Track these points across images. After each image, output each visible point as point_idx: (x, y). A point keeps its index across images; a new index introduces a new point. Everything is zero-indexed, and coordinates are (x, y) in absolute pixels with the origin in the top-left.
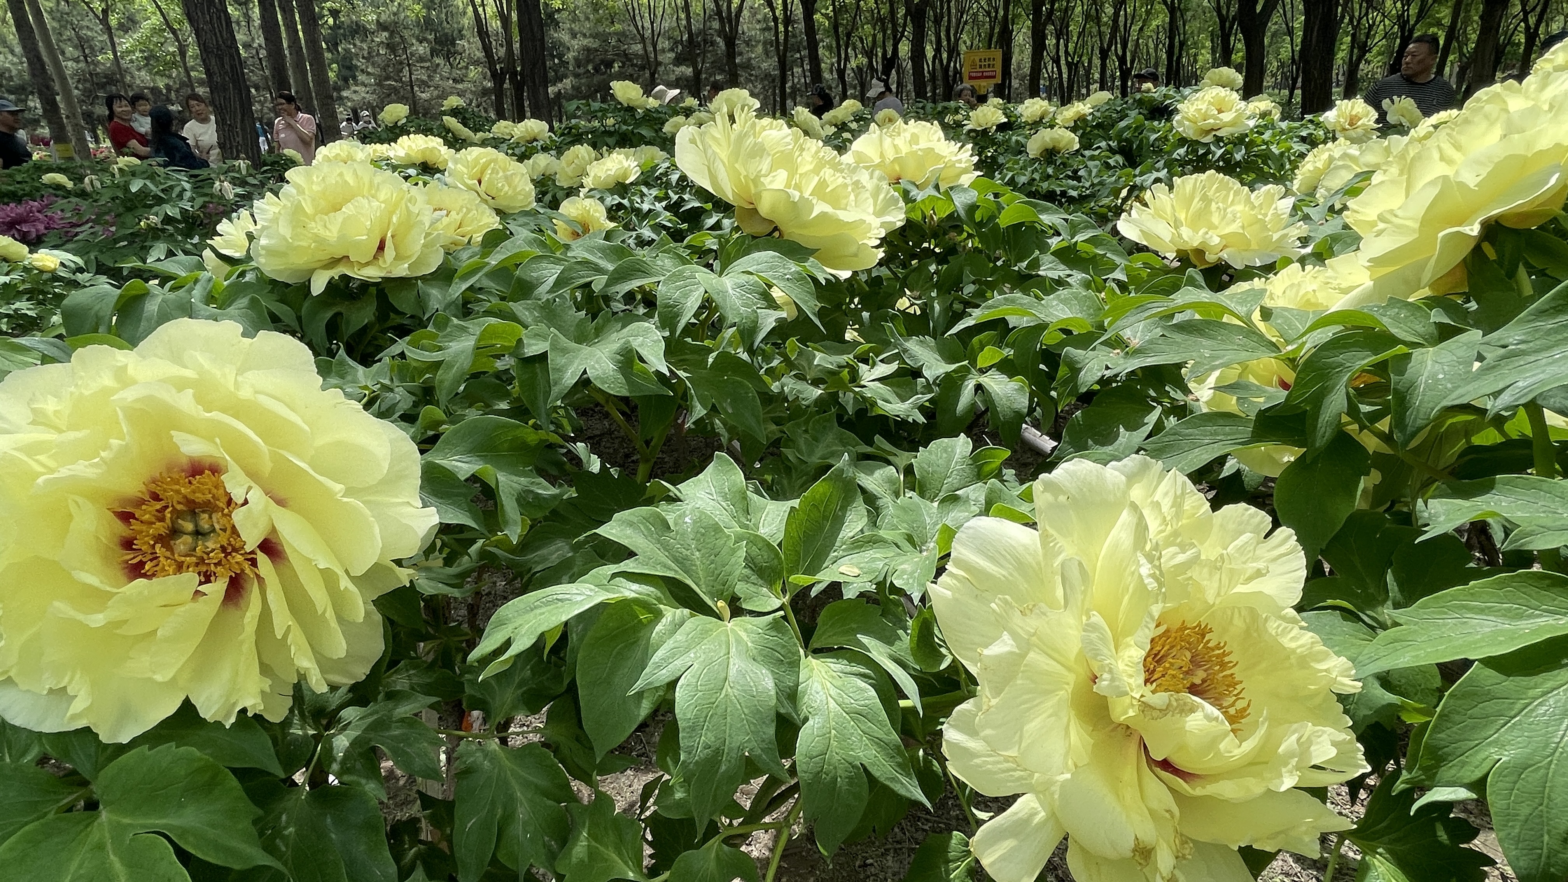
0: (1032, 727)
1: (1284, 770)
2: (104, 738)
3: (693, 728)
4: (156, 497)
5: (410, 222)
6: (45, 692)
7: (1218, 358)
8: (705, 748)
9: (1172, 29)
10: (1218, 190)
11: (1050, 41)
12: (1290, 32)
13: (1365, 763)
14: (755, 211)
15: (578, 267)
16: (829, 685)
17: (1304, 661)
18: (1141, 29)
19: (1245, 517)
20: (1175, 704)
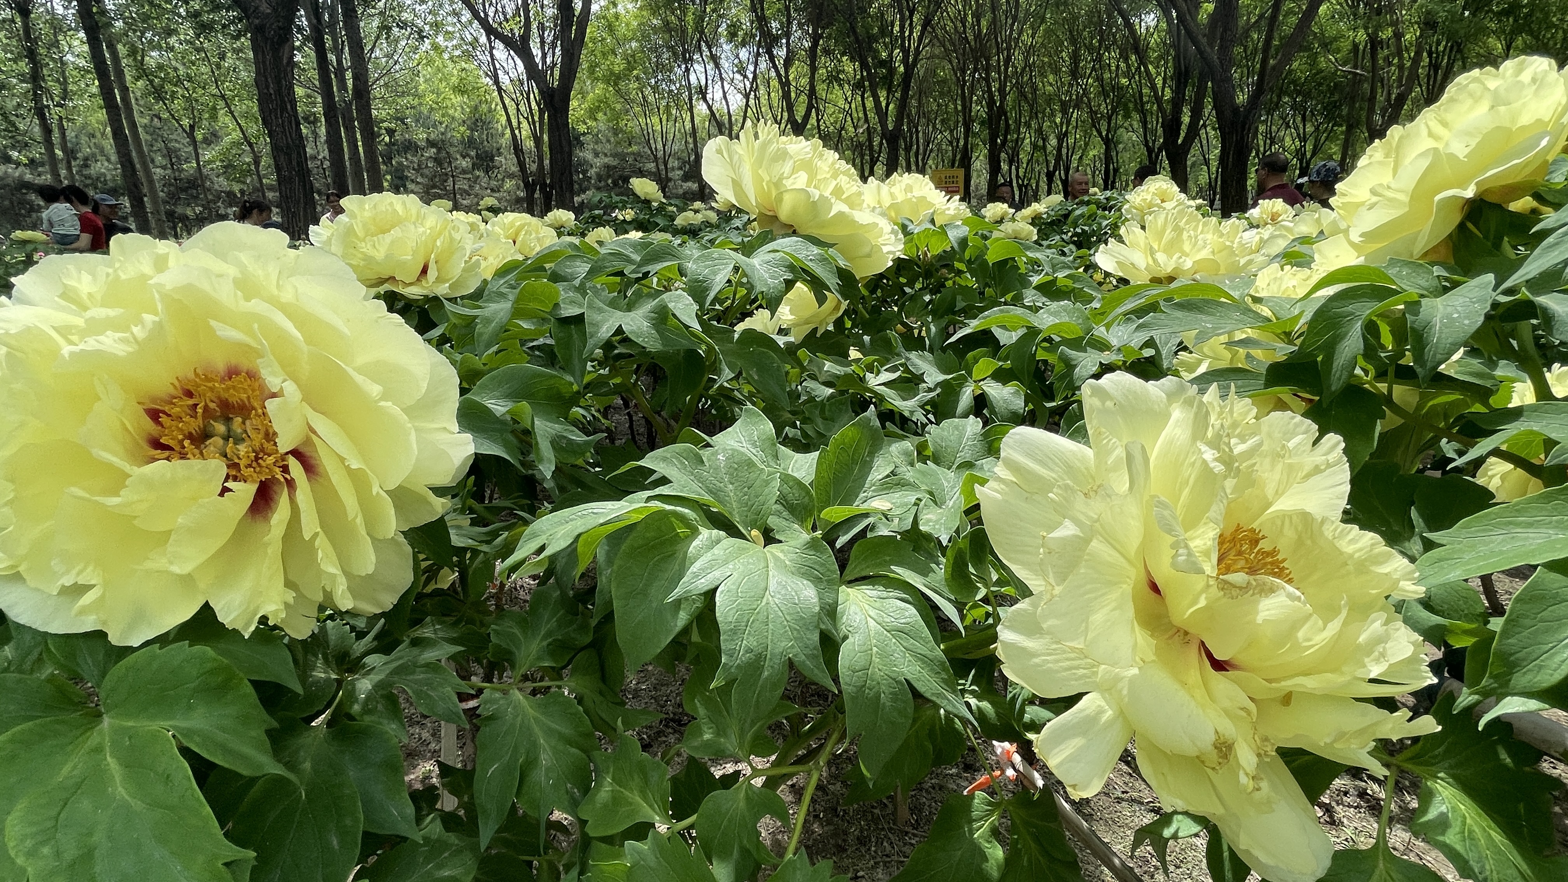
0: (1098, 618)
1: (1366, 660)
2: (115, 639)
3: (734, 632)
4: (189, 394)
5: (453, 247)
6: (55, 593)
7: (1221, 328)
8: (747, 652)
9: (1108, 158)
10: (1187, 223)
11: (1004, 167)
12: (1207, 163)
13: (1431, 675)
14: (775, 218)
15: (612, 258)
16: (867, 607)
17: (1363, 566)
18: (1081, 158)
19: (1291, 426)
20: (1254, 583)
